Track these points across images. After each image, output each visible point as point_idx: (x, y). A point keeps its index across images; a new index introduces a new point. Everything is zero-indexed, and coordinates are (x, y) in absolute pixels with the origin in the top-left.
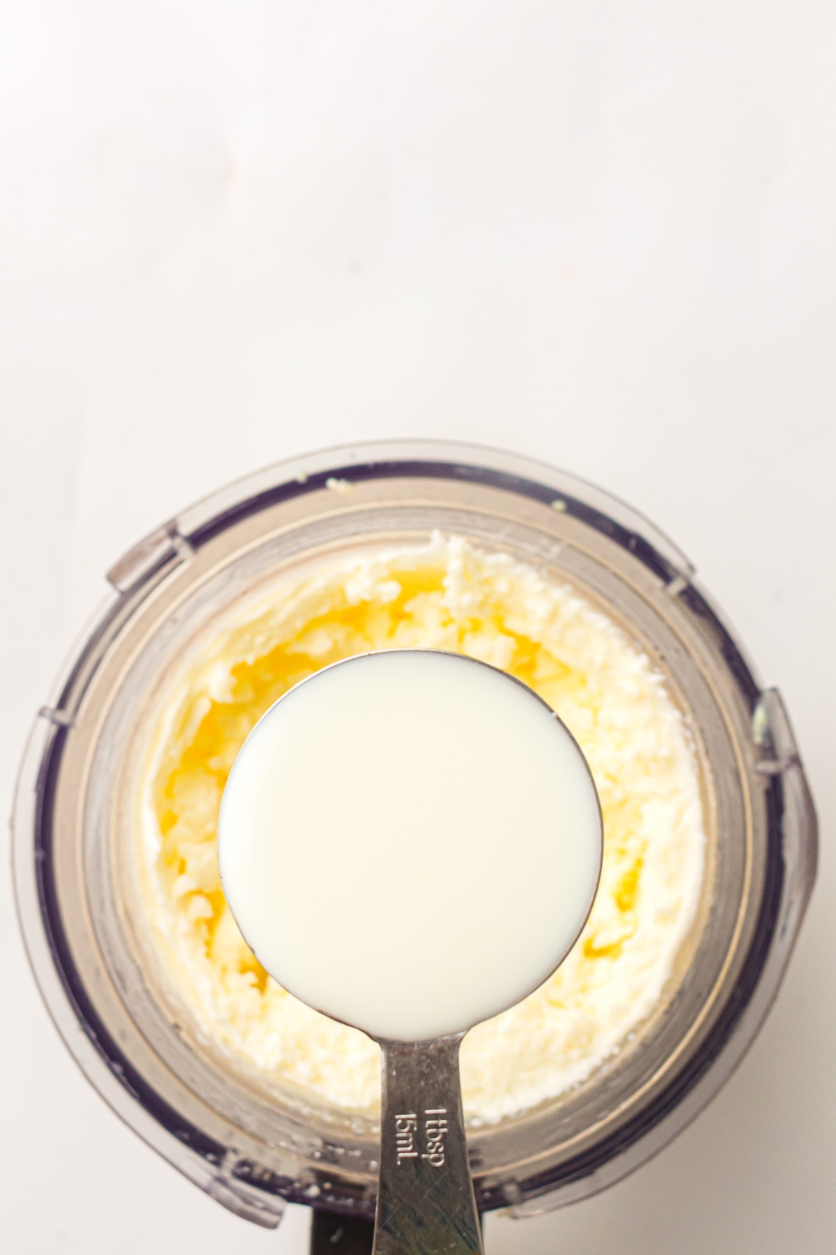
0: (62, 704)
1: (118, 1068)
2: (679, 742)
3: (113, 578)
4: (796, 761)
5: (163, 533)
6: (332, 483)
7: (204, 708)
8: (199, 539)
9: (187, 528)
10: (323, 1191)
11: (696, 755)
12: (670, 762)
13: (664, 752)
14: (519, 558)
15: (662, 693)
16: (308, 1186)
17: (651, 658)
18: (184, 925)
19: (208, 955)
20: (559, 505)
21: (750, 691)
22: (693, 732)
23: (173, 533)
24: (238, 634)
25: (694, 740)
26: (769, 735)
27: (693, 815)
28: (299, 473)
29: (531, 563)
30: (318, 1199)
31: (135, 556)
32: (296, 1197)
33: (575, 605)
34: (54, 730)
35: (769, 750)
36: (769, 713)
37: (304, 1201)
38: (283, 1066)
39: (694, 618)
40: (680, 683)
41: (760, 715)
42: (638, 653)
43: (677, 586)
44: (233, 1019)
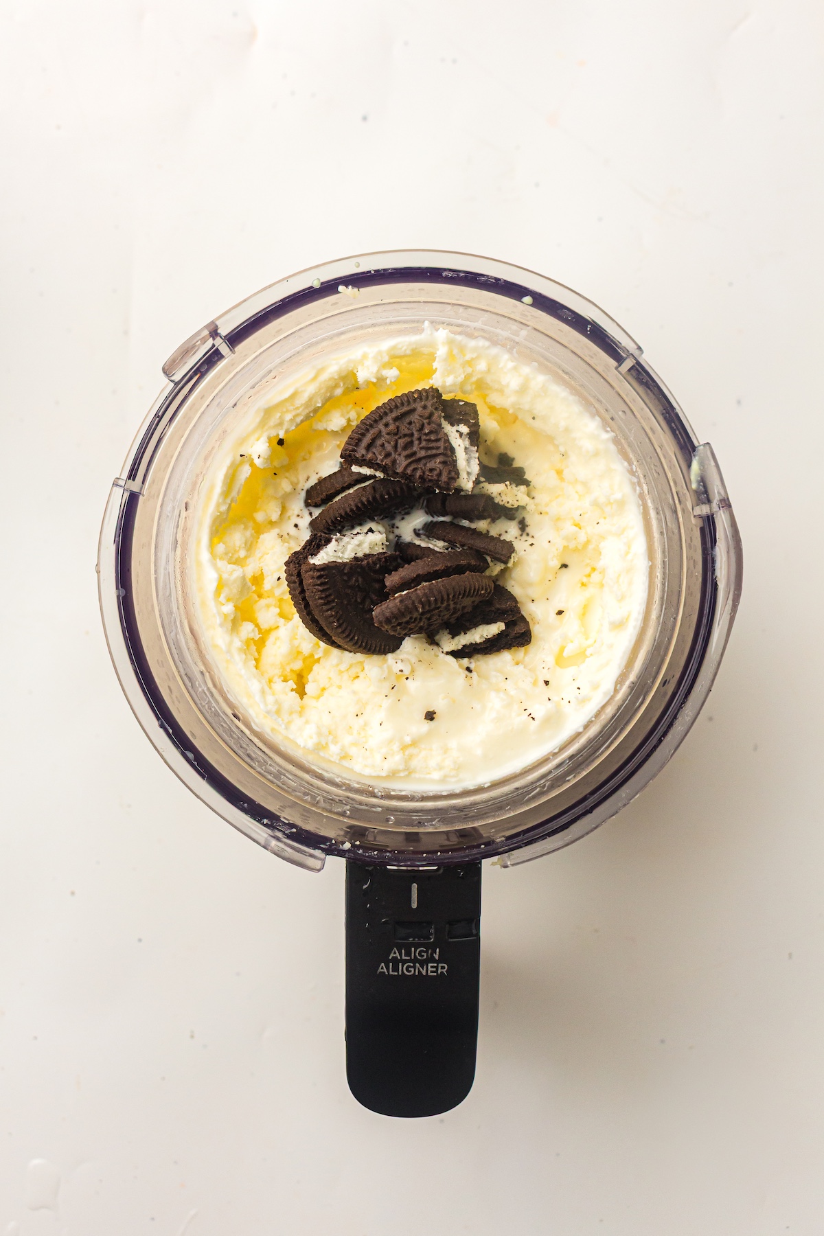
0: (132, 475)
1: (191, 755)
2: (626, 489)
3: (167, 371)
4: (726, 503)
5: (206, 332)
6: (341, 288)
7: (246, 471)
8: (235, 338)
9: (224, 330)
10: (353, 846)
11: (641, 496)
12: (621, 504)
13: (618, 496)
14: (494, 342)
15: (613, 447)
16: (343, 843)
17: (603, 419)
18: (237, 643)
19: (257, 667)
20: (528, 299)
21: (687, 446)
22: (638, 477)
23: (214, 333)
24: (268, 412)
25: (639, 483)
26: (703, 481)
27: (640, 545)
28: (314, 280)
29: (504, 346)
30: (349, 851)
31: (186, 351)
32: (333, 850)
33: (541, 379)
34: (127, 495)
35: (703, 495)
36: (702, 464)
37: (341, 853)
38: (319, 747)
39: (640, 389)
40: (626, 439)
41: (695, 465)
42: (593, 416)
43: (629, 363)
44: (278, 712)
